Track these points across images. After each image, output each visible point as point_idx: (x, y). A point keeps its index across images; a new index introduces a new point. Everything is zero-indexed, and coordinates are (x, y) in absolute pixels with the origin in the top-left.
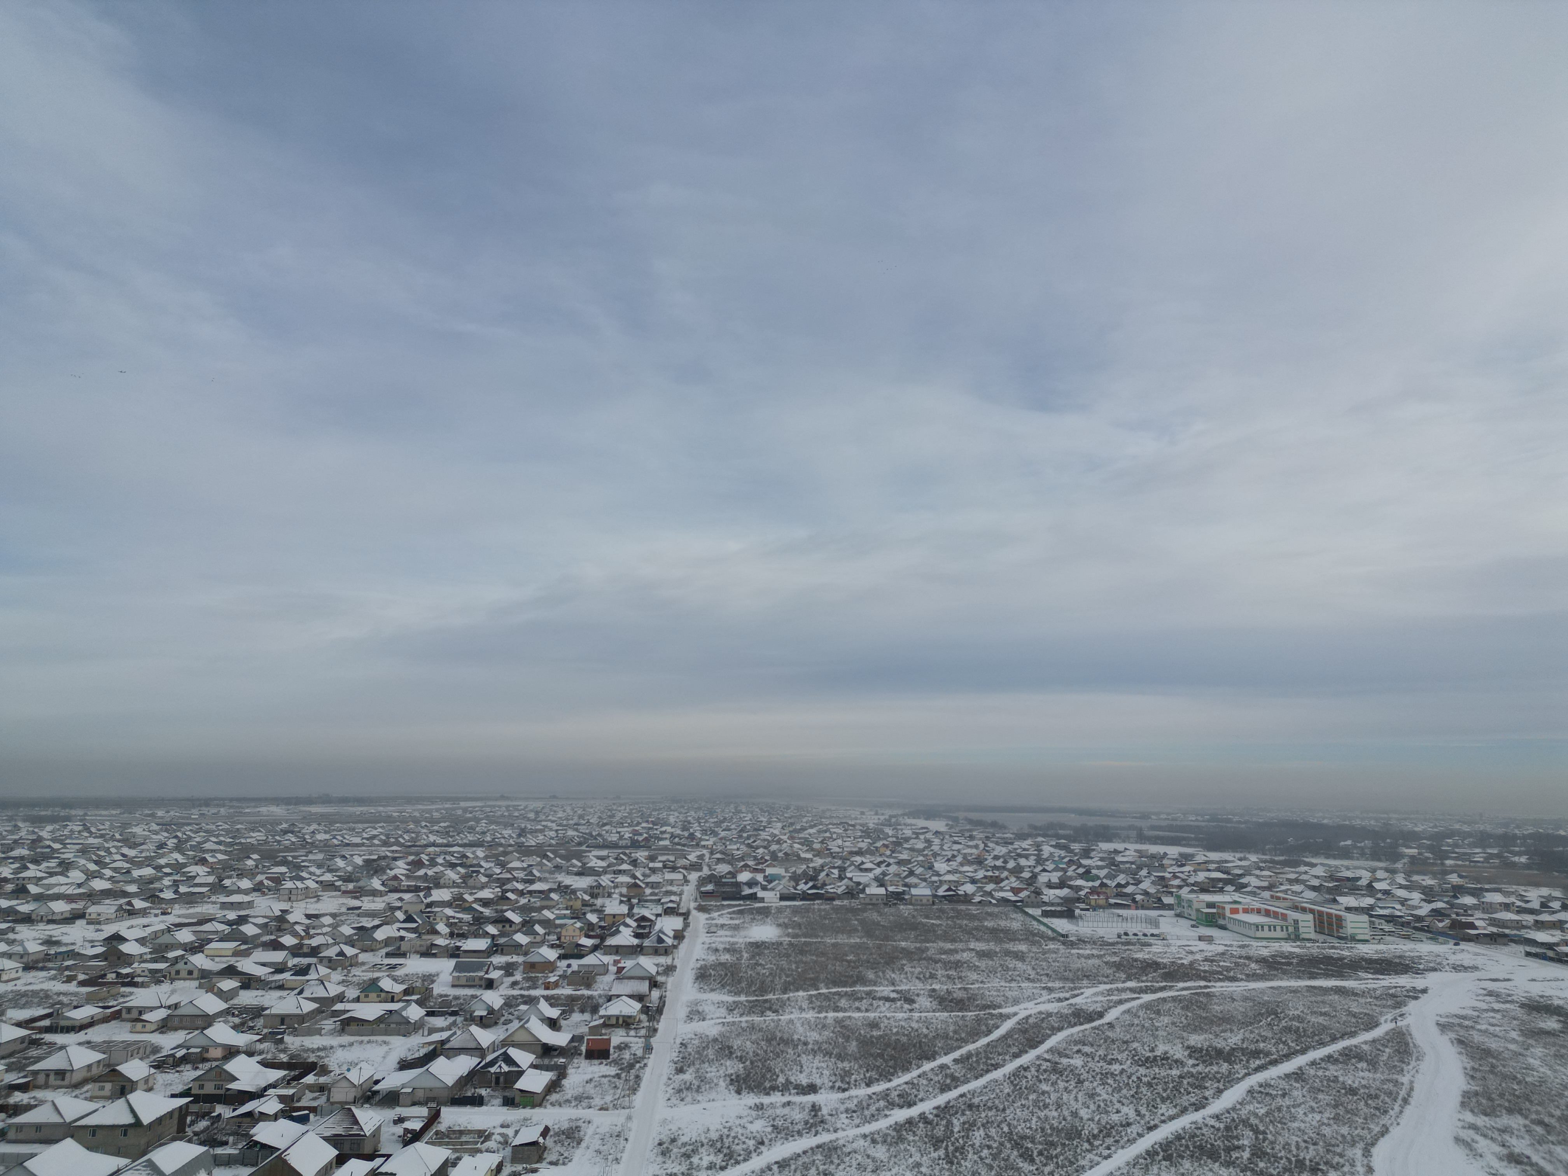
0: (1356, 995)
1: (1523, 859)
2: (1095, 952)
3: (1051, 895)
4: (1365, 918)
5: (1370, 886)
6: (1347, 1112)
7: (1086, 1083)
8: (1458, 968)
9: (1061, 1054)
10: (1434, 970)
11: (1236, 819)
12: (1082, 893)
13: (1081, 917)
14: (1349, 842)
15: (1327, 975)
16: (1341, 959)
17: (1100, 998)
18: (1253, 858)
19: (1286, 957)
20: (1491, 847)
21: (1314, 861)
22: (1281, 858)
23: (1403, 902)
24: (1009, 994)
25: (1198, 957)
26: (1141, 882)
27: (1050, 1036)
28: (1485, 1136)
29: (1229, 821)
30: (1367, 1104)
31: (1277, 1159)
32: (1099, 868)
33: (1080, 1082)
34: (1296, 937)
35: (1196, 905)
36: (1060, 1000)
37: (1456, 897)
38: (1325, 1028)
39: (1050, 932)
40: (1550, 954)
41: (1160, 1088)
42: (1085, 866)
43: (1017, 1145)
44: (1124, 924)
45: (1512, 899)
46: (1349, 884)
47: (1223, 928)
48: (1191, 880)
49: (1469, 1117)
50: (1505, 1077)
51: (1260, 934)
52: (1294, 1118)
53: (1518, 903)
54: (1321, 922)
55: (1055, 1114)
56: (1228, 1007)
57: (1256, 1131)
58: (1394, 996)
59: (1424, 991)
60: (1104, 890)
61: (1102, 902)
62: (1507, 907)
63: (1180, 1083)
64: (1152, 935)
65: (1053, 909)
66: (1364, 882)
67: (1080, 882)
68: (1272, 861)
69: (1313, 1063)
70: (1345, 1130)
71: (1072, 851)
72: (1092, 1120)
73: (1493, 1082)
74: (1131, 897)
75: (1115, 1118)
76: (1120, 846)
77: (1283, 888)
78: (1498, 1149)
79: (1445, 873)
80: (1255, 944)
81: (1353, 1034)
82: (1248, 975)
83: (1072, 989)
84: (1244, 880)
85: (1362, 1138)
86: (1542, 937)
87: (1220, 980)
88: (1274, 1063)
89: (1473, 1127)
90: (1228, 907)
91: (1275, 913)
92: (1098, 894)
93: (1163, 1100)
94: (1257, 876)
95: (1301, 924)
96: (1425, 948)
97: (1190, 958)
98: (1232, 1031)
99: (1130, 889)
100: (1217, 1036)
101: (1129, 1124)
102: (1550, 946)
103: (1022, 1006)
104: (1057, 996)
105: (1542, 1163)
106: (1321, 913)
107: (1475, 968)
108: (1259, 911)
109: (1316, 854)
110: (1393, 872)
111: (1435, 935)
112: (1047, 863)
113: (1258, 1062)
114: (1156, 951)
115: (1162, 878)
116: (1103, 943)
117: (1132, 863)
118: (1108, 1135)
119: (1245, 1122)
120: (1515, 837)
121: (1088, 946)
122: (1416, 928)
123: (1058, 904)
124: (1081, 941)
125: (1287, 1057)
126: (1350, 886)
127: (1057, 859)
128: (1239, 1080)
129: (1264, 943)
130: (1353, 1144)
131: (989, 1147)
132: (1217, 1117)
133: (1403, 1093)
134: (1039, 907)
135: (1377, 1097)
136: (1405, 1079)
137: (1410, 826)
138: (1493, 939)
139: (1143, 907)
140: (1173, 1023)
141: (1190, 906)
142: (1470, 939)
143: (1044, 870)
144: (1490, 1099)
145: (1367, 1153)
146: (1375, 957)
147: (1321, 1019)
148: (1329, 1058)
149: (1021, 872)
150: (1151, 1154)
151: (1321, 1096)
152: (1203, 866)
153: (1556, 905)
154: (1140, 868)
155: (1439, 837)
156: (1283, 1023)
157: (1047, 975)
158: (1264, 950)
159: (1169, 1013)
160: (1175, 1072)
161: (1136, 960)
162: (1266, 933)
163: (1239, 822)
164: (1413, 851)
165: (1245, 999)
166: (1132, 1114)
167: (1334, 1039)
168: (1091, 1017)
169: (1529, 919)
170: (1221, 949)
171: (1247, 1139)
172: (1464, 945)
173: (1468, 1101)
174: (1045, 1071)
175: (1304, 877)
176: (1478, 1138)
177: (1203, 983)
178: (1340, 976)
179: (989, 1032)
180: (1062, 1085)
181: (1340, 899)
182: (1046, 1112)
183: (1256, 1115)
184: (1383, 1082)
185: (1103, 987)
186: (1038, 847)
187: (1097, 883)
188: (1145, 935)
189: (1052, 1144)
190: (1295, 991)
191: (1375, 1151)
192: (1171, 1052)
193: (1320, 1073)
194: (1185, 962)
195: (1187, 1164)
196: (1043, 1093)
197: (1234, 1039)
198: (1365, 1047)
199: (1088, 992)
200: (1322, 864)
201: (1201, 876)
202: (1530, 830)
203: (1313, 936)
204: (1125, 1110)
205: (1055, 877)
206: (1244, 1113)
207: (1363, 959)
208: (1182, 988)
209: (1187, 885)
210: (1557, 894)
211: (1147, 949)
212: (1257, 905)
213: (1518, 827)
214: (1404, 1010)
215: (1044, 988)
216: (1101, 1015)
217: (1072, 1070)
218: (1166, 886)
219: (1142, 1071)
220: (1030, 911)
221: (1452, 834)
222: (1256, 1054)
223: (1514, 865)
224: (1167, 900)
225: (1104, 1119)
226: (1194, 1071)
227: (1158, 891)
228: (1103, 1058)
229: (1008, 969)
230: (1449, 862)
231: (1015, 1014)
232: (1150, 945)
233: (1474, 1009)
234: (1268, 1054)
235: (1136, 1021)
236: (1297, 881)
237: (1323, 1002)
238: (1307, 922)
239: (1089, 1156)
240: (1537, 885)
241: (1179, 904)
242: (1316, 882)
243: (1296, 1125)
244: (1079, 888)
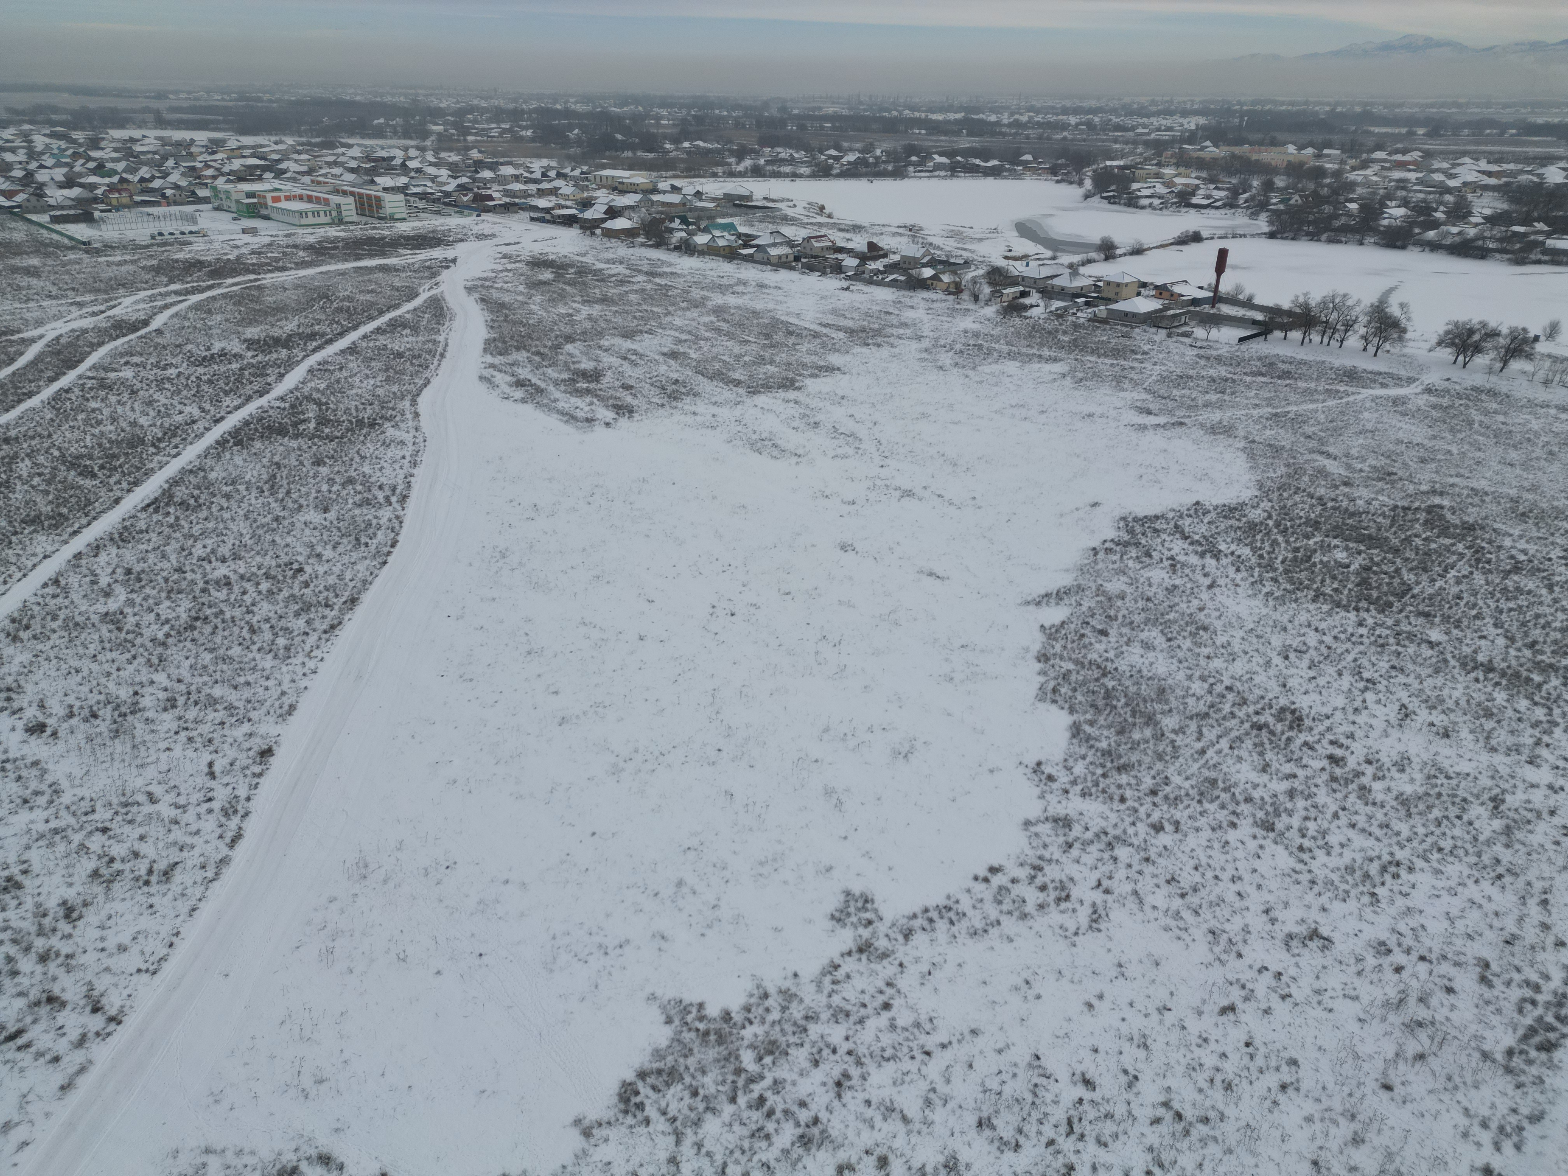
0: (398, 270)
1: (529, 133)
2: (127, 258)
3: (56, 195)
4: (401, 197)
5: (404, 165)
6: (396, 373)
7: (141, 393)
8: (481, 237)
9: (106, 369)
10: (462, 240)
11: (266, 97)
12: (99, 192)
13: (102, 220)
14: (382, 121)
15: (371, 256)
16: (383, 238)
17: (142, 306)
18: (290, 141)
19: (332, 242)
20: (504, 122)
21: (350, 141)
22: (318, 140)
23: (433, 179)
24: (28, 316)
25: (244, 250)
26: (168, 174)
27: (90, 353)
28: (500, 371)
29: (259, 100)
30: (412, 364)
31: (339, 423)
32: (114, 160)
33: (134, 392)
34: (340, 221)
35: (235, 197)
36: (94, 314)
37: (477, 172)
38: (372, 304)
39: (66, 241)
40: (548, 217)
41: (221, 383)
42: (95, 160)
43: (72, 466)
44: (157, 224)
45: (521, 171)
46: (384, 164)
47: (267, 218)
48: (226, 169)
49: (489, 359)
50: (514, 323)
51: (304, 221)
52: (352, 387)
53: (526, 174)
54: (362, 204)
55: (112, 428)
56: (281, 296)
57: (319, 403)
58: (429, 268)
59: (454, 261)
60: (125, 186)
61: (125, 200)
62: (517, 178)
63: (242, 375)
64: (191, 232)
65: (64, 213)
66: (397, 162)
67: (93, 179)
68: (309, 144)
69: (365, 337)
70: (395, 388)
71: (74, 141)
72: (154, 425)
73: (506, 328)
74: (160, 192)
75: (179, 419)
76: (137, 134)
77: (323, 171)
78: (509, 379)
79: (468, 149)
80: (300, 231)
81: (397, 306)
82: (296, 264)
83: (106, 301)
84: (283, 166)
85: (409, 392)
86: (542, 203)
87: (270, 271)
88: (330, 342)
89: (492, 366)
90: (269, 196)
91: (318, 198)
92: (119, 191)
93: (227, 393)
94: (296, 161)
95: (343, 208)
96: (453, 222)
97: (236, 252)
98: (287, 319)
99: (157, 184)
100: (272, 326)
101: (194, 422)
102: (547, 210)
103: (49, 326)
104: (90, 310)
105: (539, 383)
106: (361, 195)
107: (493, 236)
108: (301, 198)
109: (352, 134)
110: (422, 149)
111: (461, 208)
112: (44, 157)
113: (315, 344)
114: (197, 249)
115: (193, 169)
116: (136, 247)
117: (155, 153)
118: (174, 435)
119: (309, 398)
120: (523, 112)
121: (118, 252)
122: (445, 204)
123: (70, 207)
124: (108, 247)
125: (341, 335)
126: (384, 165)
127: (56, 151)
128: (299, 362)
129: (310, 230)
130: (402, 398)
131: (40, 475)
132: (282, 399)
133: (440, 350)
134: (44, 212)
135: (420, 356)
136: (441, 338)
137: (435, 102)
138: (507, 209)
139: (176, 203)
140: (227, 320)
141: (228, 198)
142: (488, 210)
143: (42, 167)
144: (504, 342)
145: (414, 403)
146: (412, 234)
147: (368, 297)
148: (378, 331)
149: (11, 170)
150: (221, 443)
151: (373, 364)
152: (237, 152)
153: (552, 174)
154: (165, 158)
155: (461, 113)
156: (335, 305)
157: (73, 289)
158: (309, 237)
159: (221, 311)
160: (235, 366)
161: (177, 261)
162: (311, 220)
163: (271, 101)
164: (439, 128)
165: (297, 287)
166: (196, 412)
167: (381, 313)
168: (134, 327)
169: (533, 187)
170: (267, 240)
171: (312, 411)
172: (485, 216)
173: (489, 346)
174: (91, 389)
175: (342, 159)
176: (495, 373)
177: (252, 277)
178: (383, 254)
179: (12, 360)
180: (113, 399)
181: (376, 179)
182: (101, 428)
183: (318, 390)
184: (424, 343)
185: (143, 294)
186: (26, 137)
187: (115, 179)
188: (183, 233)
189: (114, 456)
190: (343, 274)
191: (420, 400)
192: (229, 348)
193: (371, 344)
194: (231, 257)
195: (258, 444)
196: (93, 410)
197: (290, 326)
198: (408, 316)
199: (127, 301)
200: (358, 145)
201: (237, 164)
202: (534, 105)
203: (355, 218)
204: (187, 409)
205: (59, 174)
206: (306, 390)
207: (401, 236)
208: (231, 284)
209: (223, 175)
210: (554, 164)
211: (187, 248)
212: (299, 192)
213: (525, 102)
214: (438, 279)
215: (72, 304)
216: (146, 323)
217: (123, 382)
218: (199, 177)
219: (201, 370)
220: (34, 217)
221: (471, 109)
222: (312, 336)
223: (522, 138)
224: (202, 193)
225: (167, 422)
226: (254, 361)
227: (190, 184)
228: (157, 365)
229: (20, 288)
230: (470, 138)
231: (41, 337)
232: (190, 243)
233: (493, 271)
234: (323, 335)
235: (187, 324)
236: (335, 164)
237: (370, 281)
238: (348, 205)
239: (156, 458)
240: (539, 156)
241: (216, 196)
242: (353, 164)
243: (354, 392)
244: (93, 187)
